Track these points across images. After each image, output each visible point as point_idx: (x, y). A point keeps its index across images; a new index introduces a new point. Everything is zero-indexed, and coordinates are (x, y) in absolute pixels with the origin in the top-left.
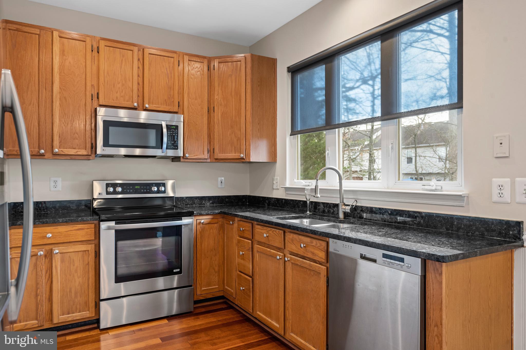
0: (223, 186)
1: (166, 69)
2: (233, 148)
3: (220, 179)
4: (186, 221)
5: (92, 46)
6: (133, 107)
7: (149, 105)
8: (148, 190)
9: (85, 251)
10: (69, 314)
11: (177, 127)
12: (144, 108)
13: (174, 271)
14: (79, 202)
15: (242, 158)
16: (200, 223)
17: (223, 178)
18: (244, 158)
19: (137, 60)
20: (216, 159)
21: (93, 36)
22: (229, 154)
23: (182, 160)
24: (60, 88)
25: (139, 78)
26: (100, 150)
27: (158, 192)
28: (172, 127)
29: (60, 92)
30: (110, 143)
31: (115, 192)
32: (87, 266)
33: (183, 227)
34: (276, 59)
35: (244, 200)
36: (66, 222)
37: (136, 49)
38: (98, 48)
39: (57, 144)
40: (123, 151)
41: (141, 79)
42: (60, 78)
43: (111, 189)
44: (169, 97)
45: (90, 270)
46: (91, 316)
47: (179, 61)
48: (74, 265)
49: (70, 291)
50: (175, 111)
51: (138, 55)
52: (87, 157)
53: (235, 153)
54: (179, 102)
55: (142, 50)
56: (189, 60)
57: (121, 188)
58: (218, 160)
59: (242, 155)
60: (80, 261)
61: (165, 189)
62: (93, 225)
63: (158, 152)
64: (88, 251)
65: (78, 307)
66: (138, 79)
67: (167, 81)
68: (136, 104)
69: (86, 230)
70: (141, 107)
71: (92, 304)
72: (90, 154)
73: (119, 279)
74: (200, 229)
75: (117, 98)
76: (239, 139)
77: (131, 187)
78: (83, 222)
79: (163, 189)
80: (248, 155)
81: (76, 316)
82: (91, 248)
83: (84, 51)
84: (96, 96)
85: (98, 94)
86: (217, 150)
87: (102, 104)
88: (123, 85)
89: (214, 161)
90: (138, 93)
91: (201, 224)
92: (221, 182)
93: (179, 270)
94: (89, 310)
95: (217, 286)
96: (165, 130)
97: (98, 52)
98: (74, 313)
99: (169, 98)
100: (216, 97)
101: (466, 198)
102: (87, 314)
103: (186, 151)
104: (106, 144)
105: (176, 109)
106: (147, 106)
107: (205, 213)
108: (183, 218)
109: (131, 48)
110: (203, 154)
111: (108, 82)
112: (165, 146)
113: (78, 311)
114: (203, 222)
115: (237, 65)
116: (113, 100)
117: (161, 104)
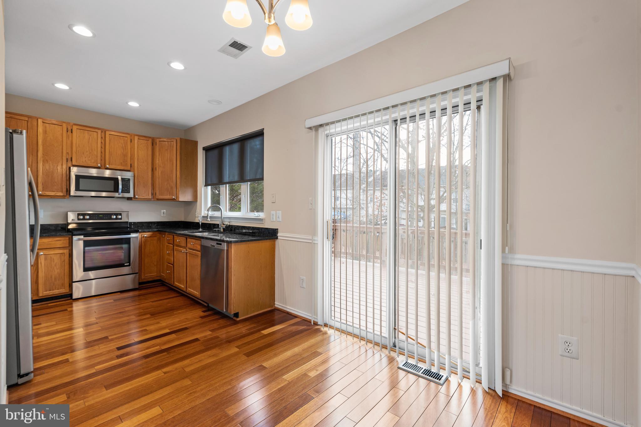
0: (165, 215)
1: (122, 144)
2: (168, 192)
3: (162, 211)
4: (133, 235)
5: (67, 129)
6: (97, 166)
7: (109, 165)
8: (109, 218)
9: (62, 253)
10: (50, 291)
11: (129, 180)
12: (106, 167)
13: (125, 264)
14: (57, 225)
15: (174, 199)
16: (144, 237)
17: (165, 211)
18: (175, 198)
19: (100, 138)
20: (157, 199)
21: (68, 122)
22: (166, 196)
23: (133, 199)
24: (43, 154)
25: (102, 149)
26: (73, 192)
27: (117, 219)
28: (126, 179)
29: (43, 157)
30: (80, 189)
31: (84, 219)
32: (63, 262)
33: (131, 239)
34: (197, 141)
35: (179, 224)
36: (48, 236)
37: (99, 132)
38: (72, 130)
39: (41, 189)
40: (93, 194)
41: (103, 150)
42: (43, 148)
43: (82, 217)
44: (124, 161)
45: (66, 264)
46: (66, 292)
47: (131, 139)
48: (54, 262)
49: (51, 277)
50: (128, 169)
51: (101, 135)
52: (63, 197)
53: (170, 196)
54: (131, 164)
55: (104, 132)
56: (138, 139)
57: (89, 216)
58: (158, 199)
59: (174, 197)
60: (58, 259)
61: (121, 217)
62: (68, 238)
63: (116, 195)
64: (64, 253)
65: (57, 287)
66: (101, 150)
67: (123, 151)
68: (99, 165)
69: (63, 241)
70: (103, 167)
71: (67, 285)
72: (65, 195)
73: (86, 269)
74: (144, 241)
75: (86, 161)
76: (172, 188)
77: (96, 216)
78: (60, 236)
79: (120, 217)
80: (177, 197)
81: (55, 292)
82: (66, 251)
83: (61, 132)
84: (70, 160)
85: (71, 158)
86: (157, 194)
87: (74, 164)
88: (90, 153)
89: (156, 200)
90: (101, 158)
91: (145, 238)
92: (164, 213)
93: (128, 264)
94: (64, 289)
95: (156, 274)
96: (120, 182)
97: (72, 132)
98: (54, 290)
99: (124, 162)
100: (157, 162)
102: (64, 291)
103: (136, 194)
104: (77, 189)
105: (129, 168)
106: (108, 166)
107: (147, 231)
108: (131, 234)
109: (96, 130)
110: (149, 196)
111: (79, 151)
112: (120, 191)
113: (57, 288)
114: (146, 236)
115: (171, 144)
116: (83, 162)
117: (118, 165)
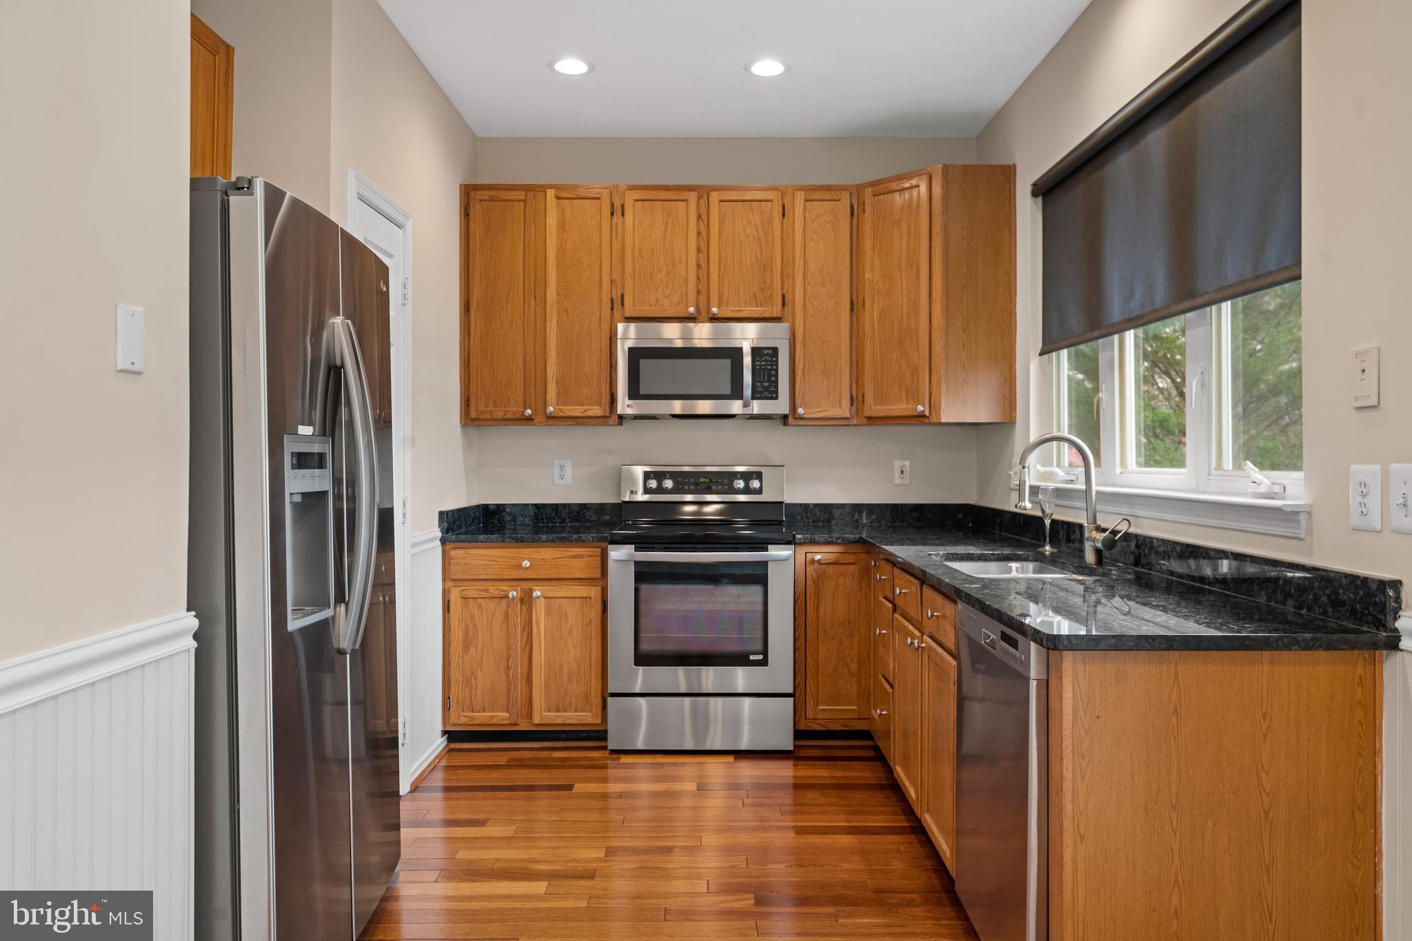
0: (907, 481)
1: (756, 227)
2: (904, 390)
3: (897, 464)
4: (776, 552)
5: (612, 205)
6: (687, 315)
7: (719, 307)
8: (726, 487)
9: (586, 598)
10: (558, 711)
11: (775, 351)
12: (711, 316)
13: (752, 657)
14: (601, 508)
15: (922, 416)
16: (813, 561)
17: (907, 463)
18: (927, 413)
19: (695, 218)
20: (869, 418)
21: (614, 186)
22: (896, 404)
23: (791, 420)
24: (558, 293)
25: (701, 255)
26: (625, 405)
27: (747, 490)
28: (766, 352)
29: (558, 301)
30: (642, 392)
31: (660, 490)
32: (589, 627)
33: (770, 565)
34: (1015, 166)
35: (960, 516)
36: (553, 541)
37: (692, 197)
38: (623, 206)
39: (553, 398)
40: (677, 407)
41: (703, 257)
42: (557, 273)
43: (653, 484)
44: (763, 286)
45: (593, 634)
46: (594, 722)
47: (784, 206)
48: (566, 622)
49: (561, 670)
50: (774, 315)
51: (698, 208)
52: (601, 420)
53: (908, 403)
54: (784, 296)
55: (705, 196)
56: (806, 200)
57: (673, 481)
58: (873, 420)
59: (920, 408)
60: (576, 615)
61: (761, 484)
62: (599, 550)
63: (736, 407)
64: (590, 598)
65: (574, 700)
66: (698, 257)
67: (759, 254)
68: (692, 310)
69: (587, 559)
70: (704, 314)
71: (597, 701)
72: (608, 414)
73: (643, 659)
74: (814, 574)
75: (657, 300)
76: (915, 371)
77: (692, 480)
78: (581, 542)
79: (755, 484)
80: (934, 406)
81: (570, 718)
82: (594, 592)
83: (599, 218)
84: (620, 302)
85: (622, 296)
86: (869, 399)
87: (629, 315)
88: (668, 273)
89: (865, 421)
90: (697, 286)
91: (816, 564)
92: (902, 472)
93: (761, 657)
94: (591, 711)
95: (855, 708)
96: (747, 360)
97: (623, 215)
98: (567, 712)
99: (762, 289)
100: (868, 275)
101: (1302, 517)
102: (585, 717)
103: (798, 401)
104: (634, 393)
105: (776, 311)
106: (715, 310)
107: (822, 540)
108: (770, 546)
109: (684, 195)
110: (840, 407)
111: (640, 270)
112: (748, 392)
113: (573, 708)
114: (819, 560)
115: (911, 196)
116: (651, 306)
117: (746, 306)
